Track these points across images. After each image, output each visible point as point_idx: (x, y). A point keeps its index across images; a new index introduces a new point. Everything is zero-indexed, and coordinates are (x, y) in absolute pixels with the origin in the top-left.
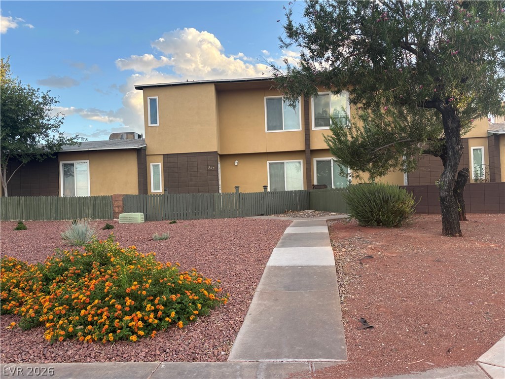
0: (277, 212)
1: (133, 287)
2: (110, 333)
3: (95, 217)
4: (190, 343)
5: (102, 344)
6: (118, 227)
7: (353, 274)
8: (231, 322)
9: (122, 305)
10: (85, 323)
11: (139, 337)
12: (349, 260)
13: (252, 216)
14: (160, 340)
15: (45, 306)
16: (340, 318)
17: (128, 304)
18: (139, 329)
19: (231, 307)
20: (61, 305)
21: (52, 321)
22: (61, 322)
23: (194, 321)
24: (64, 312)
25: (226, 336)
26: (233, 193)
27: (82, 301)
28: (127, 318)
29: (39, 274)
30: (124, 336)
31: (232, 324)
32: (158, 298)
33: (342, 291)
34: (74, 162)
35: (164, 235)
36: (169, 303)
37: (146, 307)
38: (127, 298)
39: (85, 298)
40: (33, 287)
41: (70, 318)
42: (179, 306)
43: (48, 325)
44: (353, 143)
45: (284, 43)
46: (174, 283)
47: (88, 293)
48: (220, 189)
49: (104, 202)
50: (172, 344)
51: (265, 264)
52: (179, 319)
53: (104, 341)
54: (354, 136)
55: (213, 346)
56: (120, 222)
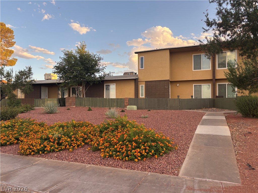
0: (197, 109)
1: (136, 138)
2: (126, 157)
3: (117, 107)
4: (161, 165)
5: (123, 161)
6: (127, 111)
7: (241, 141)
8: (179, 158)
9: (131, 145)
10: (117, 152)
11: (138, 160)
12: (238, 134)
13: (185, 109)
14: (147, 162)
15: (101, 142)
16: (236, 162)
17: (134, 145)
18: (138, 156)
19: (179, 151)
20: (106, 143)
21: (103, 149)
22: (107, 150)
23: (162, 156)
24: (108, 146)
25: (177, 164)
26: (176, 99)
27: (115, 142)
28: (133, 151)
29: (98, 129)
30: (132, 159)
31: (180, 159)
32: (146, 144)
33: (236, 149)
34: (110, 84)
35: (146, 116)
36: (151, 146)
37: (141, 147)
38: (133, 142)
39: (116, 141)
40: (96, 134)
41: (110, 149)
42: (156, 148)
43: (102, 150)
44: (240, 76)
45: (205, 30)
46: (153, 138)
47: (117, 139)
48: (170, 96)
49: (121, 101)
50: (153, 165)
51: (194, 132)
52: (155, 154)
53: (124, 160)
54: (241, 72)
55: (171, 168)
56: (127, 109)
